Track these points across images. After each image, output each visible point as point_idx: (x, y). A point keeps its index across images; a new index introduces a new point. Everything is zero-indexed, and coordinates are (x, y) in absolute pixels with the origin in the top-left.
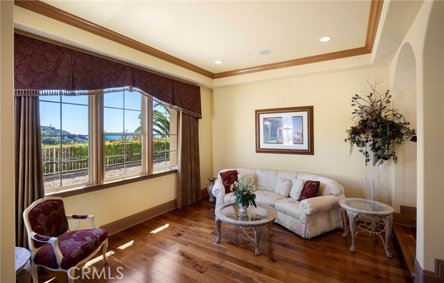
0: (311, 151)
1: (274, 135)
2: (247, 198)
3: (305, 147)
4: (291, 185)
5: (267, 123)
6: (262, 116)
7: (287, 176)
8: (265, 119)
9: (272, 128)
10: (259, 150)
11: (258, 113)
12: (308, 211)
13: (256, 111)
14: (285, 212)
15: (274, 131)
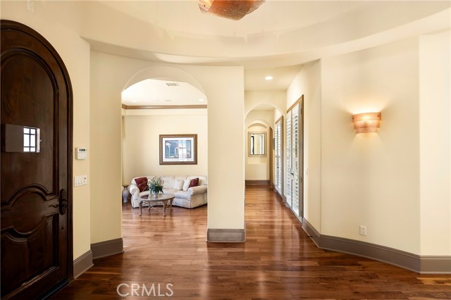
0: (195, 162)
1: (172, 153)
2: (158, 189)
3: (192, 160)
4: (183, 183)
5: (168, 144)
6: (164, 140)
7: (181, 178)
8: (166, 141)
9: (171, 147)
10: (162, 163)
11: (161, 137)
12: (192, 193)
13: (160, 136)
14: (180, 198)
15: (173, 150)
